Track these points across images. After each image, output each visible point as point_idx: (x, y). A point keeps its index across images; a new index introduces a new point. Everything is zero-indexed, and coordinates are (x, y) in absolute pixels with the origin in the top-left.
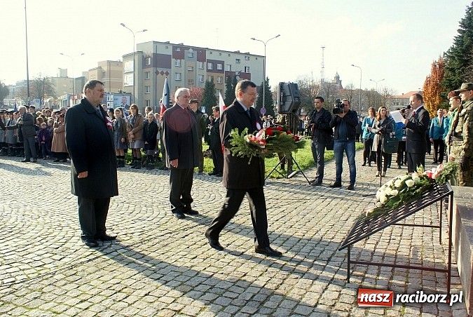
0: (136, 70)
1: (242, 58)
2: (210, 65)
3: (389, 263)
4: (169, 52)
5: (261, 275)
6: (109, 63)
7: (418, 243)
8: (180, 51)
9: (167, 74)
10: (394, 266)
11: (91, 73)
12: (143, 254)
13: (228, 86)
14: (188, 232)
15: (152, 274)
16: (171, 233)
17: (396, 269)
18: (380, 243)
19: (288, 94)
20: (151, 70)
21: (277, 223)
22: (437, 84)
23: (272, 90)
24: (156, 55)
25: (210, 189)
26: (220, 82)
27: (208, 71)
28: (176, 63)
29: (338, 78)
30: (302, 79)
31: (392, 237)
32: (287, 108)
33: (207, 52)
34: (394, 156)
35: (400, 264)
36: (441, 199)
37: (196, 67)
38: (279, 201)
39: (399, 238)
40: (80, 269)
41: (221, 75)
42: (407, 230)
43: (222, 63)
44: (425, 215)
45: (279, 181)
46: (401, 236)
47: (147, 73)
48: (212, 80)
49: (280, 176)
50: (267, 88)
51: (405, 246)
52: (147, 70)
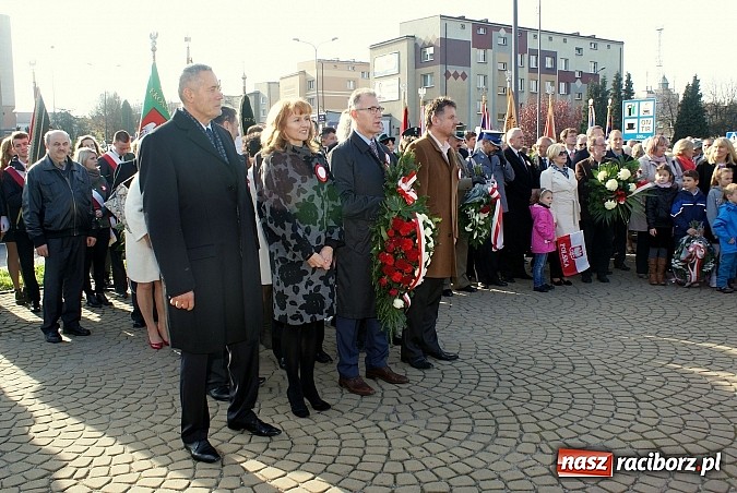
0: (403, 71)
2: (534, 59)
4: (467, 35)
8: (484, 33)
9: (464, 76)
20: (438, 70)
24: (445, 42)
27: (531, 70)
28: (478, 56)
33: (530, 36)
41: (551, 77)
43: (554, 55)
47: (425, 76)
52: (424, 70)
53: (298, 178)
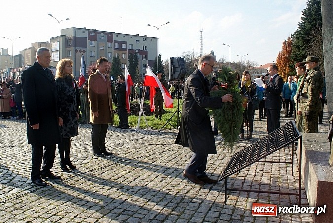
0: (61, 49)
1: (141, 39)
2: (117, 45)
3: (255, 190)
4: (86, 35)
5: (160, 201)
6: (40, 44)
7: (276, 175)
8: (94, 34)
9: (84, 52)
10: (259, 192)
11: (26, 52)
12: (72, 187)
13: (130, 60)
14: (105, 170)
15: (79, 201)
16: (91, 171)
17: (261, 194)
18: (248, 176)
19: (177, 65)
20: (72, 49)
21: (171, 162)
22: (286, 58)
23: (163, 63)
24: (75, 38)
25: (119, 138)
26: (124, 57)
27: (115, 49)
28: (91, 44)
29: (213, 53)
30: (186, 55)
31: (257, 171)
32: (176, 76)
33: (115, 36)
34: (257, 112)
35: (264, 190)
36: (292, 142)
37: (106, 46)
38: (171, 146)
39: (262, 172)
40: (24, 198)
41: (124, 52)
42: (268, 166)
43: (126, 43)
44: (281, 154)
45: (171, 131)
46: (263, 170)
47: (69, 51)
48: (118, 56)
49: (172, 127)
50: (160, 62)
51: (266, 178)
52: (68, 49)
53: (68, 87)
